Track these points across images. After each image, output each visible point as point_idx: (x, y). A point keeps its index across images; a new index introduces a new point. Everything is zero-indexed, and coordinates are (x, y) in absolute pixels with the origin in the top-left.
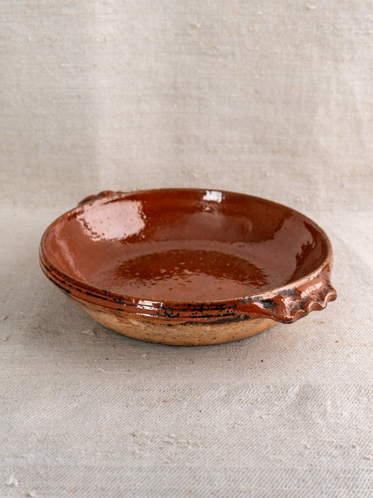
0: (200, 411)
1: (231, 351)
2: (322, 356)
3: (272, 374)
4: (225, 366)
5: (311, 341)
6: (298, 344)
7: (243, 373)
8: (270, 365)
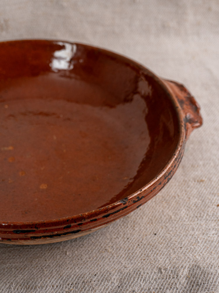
1: (118, 225)
2: (206, 225)
3: (161, 252)
4: (114, 246)
5: (194, 206)
6: (182, 210)
7: (132, 254)
8: (157, 240)
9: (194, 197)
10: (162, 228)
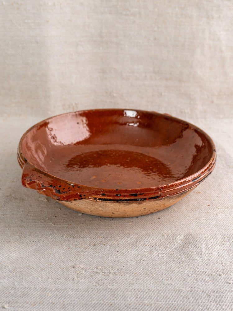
0: (118, 252)
2: (199, 215)
3: (166, 227)
4: (134, 222)
5: (191, 205)
6: (183, 207)
7: (146, 226)
8: (164, 221)
9: (192, 200)
10: (168, 215)
